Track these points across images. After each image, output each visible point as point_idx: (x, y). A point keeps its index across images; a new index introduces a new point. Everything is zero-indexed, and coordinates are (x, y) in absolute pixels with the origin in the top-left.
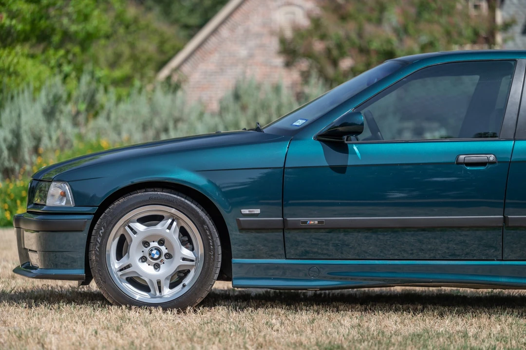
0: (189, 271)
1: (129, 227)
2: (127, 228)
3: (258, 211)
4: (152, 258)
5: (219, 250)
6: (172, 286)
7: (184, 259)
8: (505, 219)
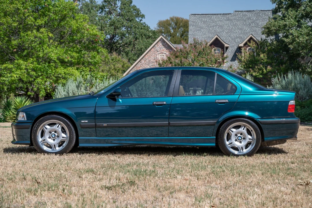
0: (65, 141)
1: (45, 127)
2: (44, 127)
3: (87, 121)
4: (52, 137)
5: (75, 134)
6: (59, 146)
7: (63, 137)
8: (169, 123)
